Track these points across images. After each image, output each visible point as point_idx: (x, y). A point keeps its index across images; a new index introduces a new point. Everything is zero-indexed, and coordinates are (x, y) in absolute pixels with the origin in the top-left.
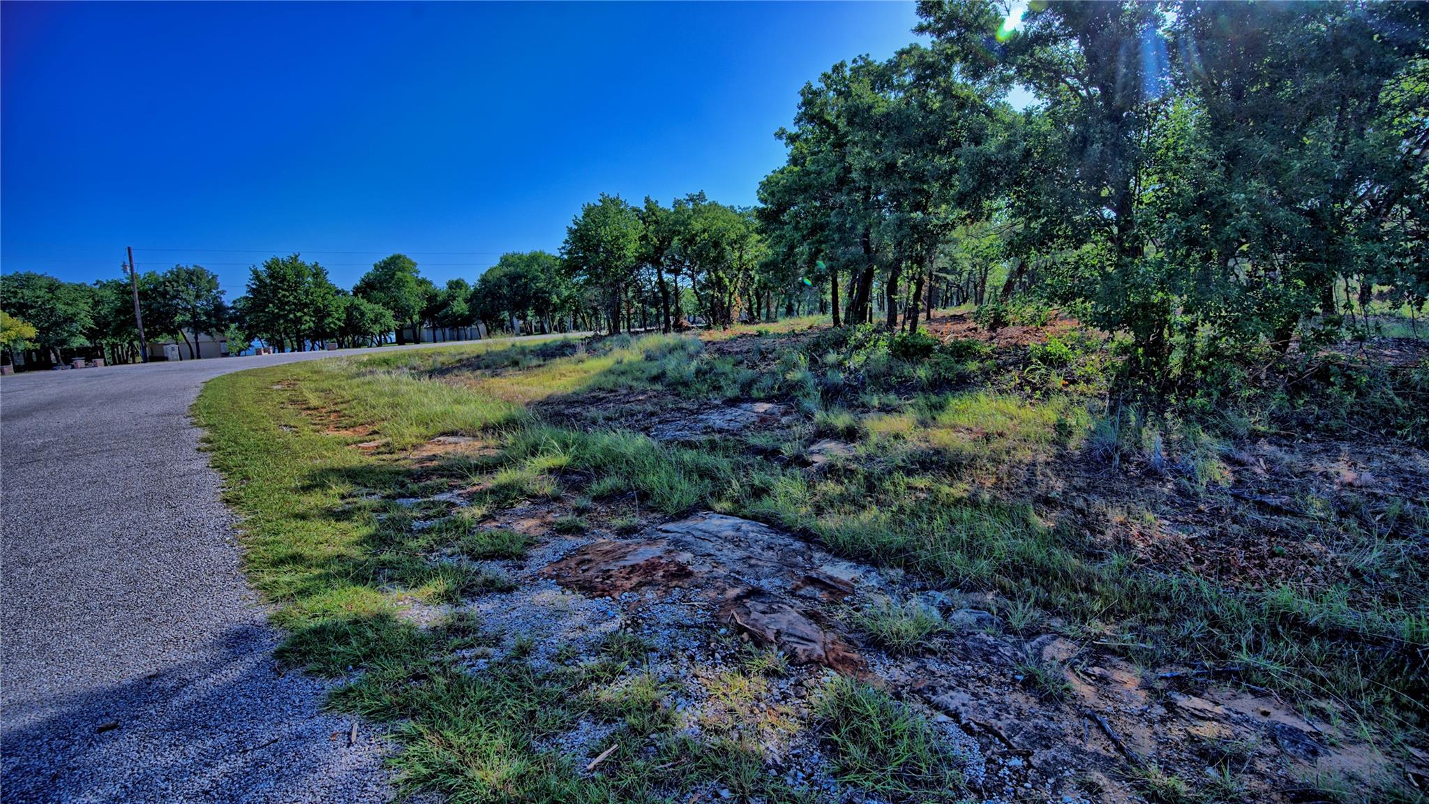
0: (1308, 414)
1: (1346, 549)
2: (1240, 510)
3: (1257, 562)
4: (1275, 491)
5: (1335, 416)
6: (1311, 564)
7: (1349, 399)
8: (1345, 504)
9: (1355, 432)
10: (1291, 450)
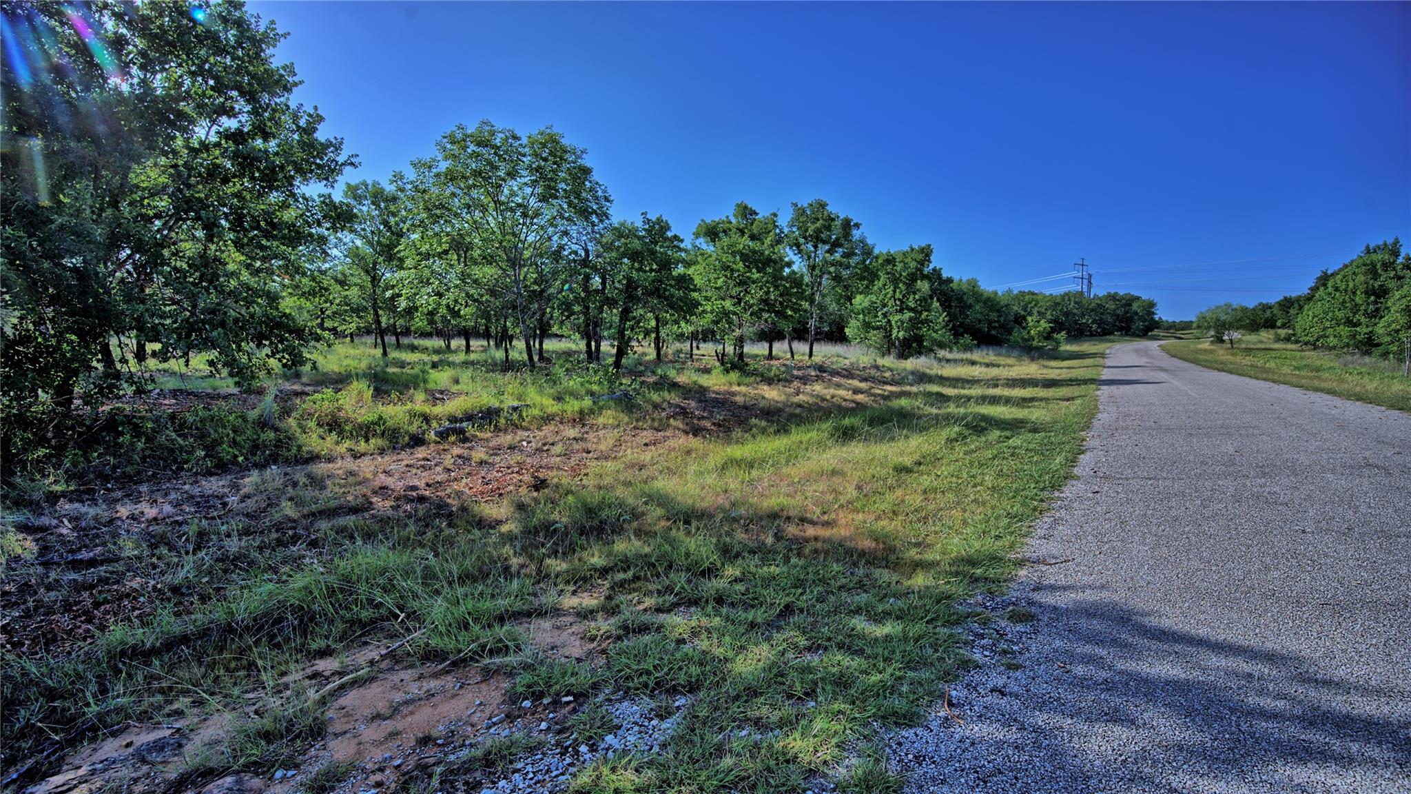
0: (105, 466)
1: (163, 573)
2: (53, 575)
3: (84, 618)
4: (86, 546)
5: (130, 462)
6: (135, 598)
7: (140, 445)
8: (153, 537)
9: (150, 473)
10: (94, 502)
